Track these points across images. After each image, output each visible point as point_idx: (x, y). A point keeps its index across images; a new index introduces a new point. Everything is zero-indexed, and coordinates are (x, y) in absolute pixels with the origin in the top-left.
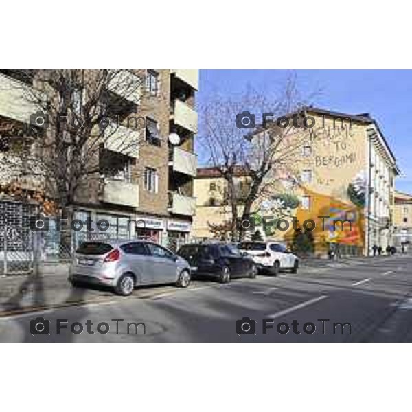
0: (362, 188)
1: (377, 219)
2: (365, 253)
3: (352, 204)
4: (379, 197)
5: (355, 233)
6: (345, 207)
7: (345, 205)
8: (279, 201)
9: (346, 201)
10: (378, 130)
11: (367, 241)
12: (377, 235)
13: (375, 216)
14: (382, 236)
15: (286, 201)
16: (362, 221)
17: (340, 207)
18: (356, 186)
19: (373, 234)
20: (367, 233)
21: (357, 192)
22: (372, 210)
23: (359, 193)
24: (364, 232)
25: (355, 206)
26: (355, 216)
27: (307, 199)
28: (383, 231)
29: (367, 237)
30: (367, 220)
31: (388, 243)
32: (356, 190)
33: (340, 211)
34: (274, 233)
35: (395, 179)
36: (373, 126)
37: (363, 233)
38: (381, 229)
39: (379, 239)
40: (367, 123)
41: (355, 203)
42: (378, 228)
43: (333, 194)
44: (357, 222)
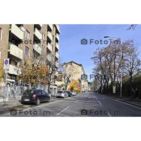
9: (78, 82)
11: (81, 90)
20: (81, 88)
27: (72, 81)
32: (80, 79)
36: (82, 67)
40: (81, 66)
44: (80, 86)
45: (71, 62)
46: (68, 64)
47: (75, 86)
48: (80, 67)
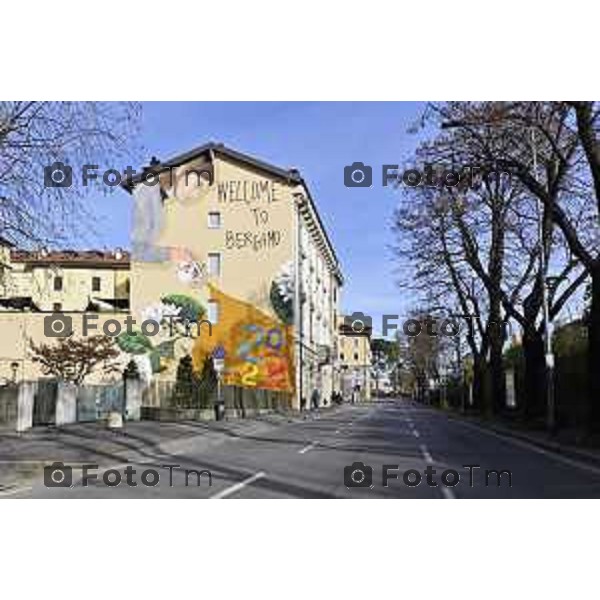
0: (289, 291)
1: (315, 349)
2: (297, 405)
3: (276, 317)
4: (316, 311)
5: (281, 370)
6: (267, 322)
7: (266, 318)
8: (173, 306)
9: (268, 311)
10: (309, 197)
11: (298, 384)
12: (316, 375)
13: (312, 342)
14: (323, 377)
15: (184, 308)
16: (291, 349)
17: (260, 322)
18: (282, 287)
19: (309, 373)
20: (298, 369)
21: (283, 297)
22: (306, 332)
23: (286, 299)
24: (294, 369)
25: (280, 321)
26: (281, 339)
27: (214, 305)
28: (324, 368)
29: (298, 376)
30: (298, 347)
31: (333, 388)
32: (282, 293)
33: (260, 330)
34: (165, 368)
35: (340, 290)
36: (300, 189)
37: (292, 370)
38: (321, 365)
39: (319, 379)
40: (294, 183)
41: (280, 317)
42: (316, 364)
43: (250, 299)
44: (283, 350)
45: (205, 154)
46: (179, 171)
47: (244, 348)
48: (287, 188)
